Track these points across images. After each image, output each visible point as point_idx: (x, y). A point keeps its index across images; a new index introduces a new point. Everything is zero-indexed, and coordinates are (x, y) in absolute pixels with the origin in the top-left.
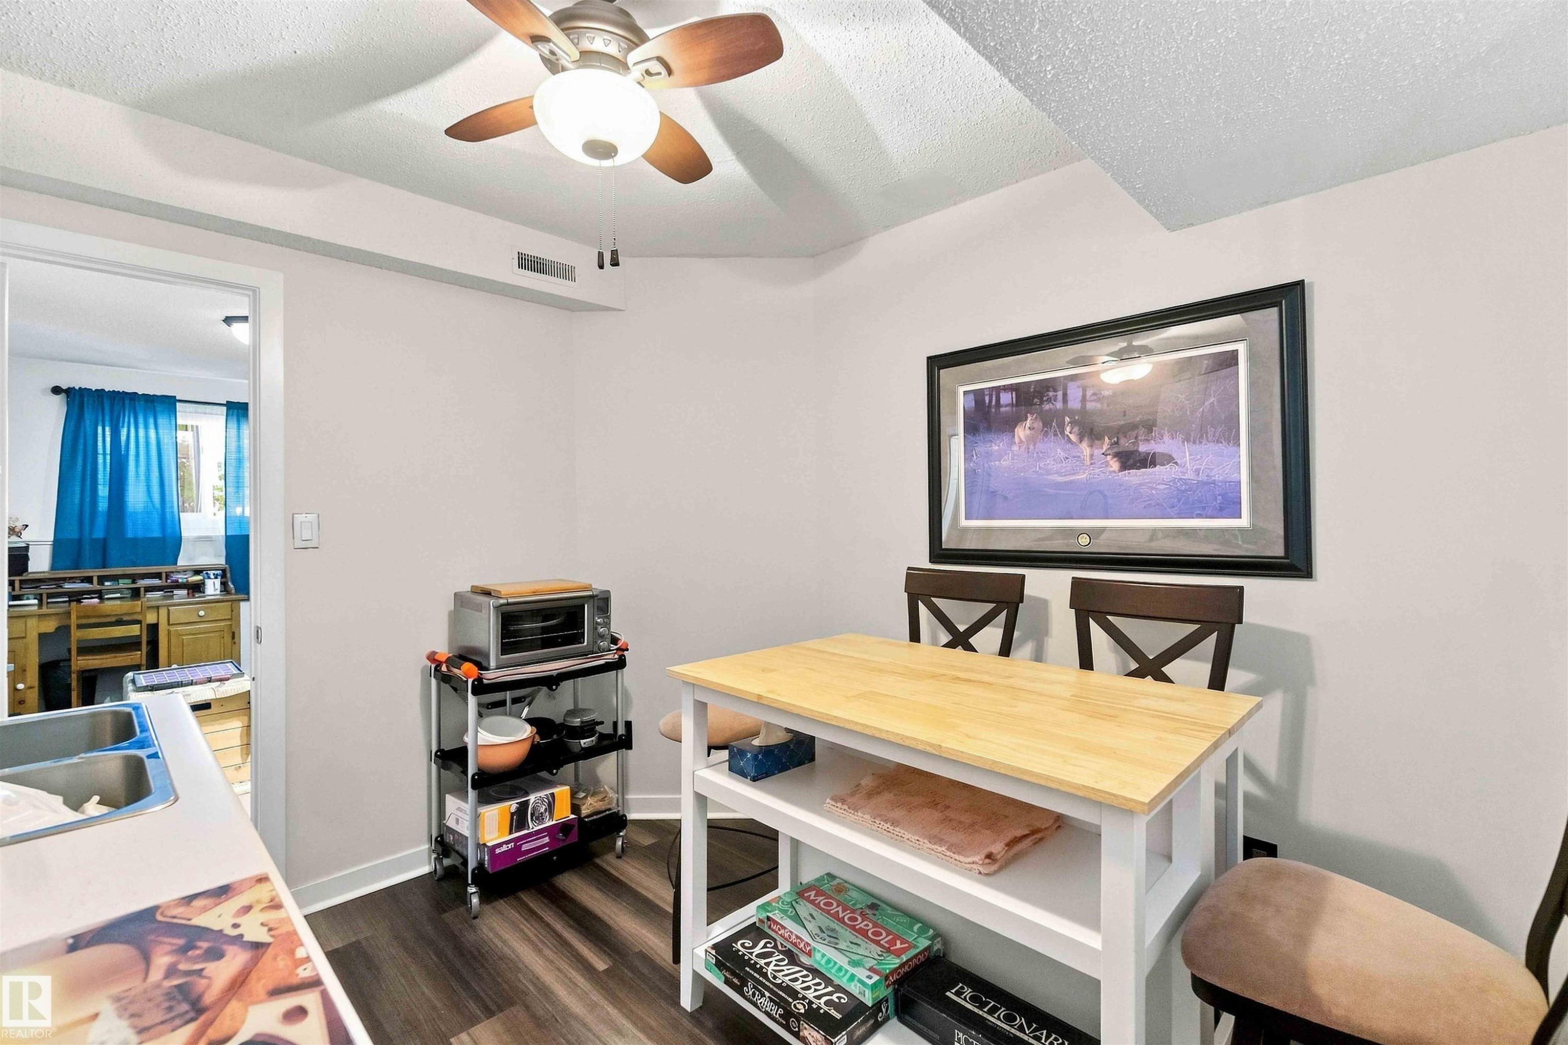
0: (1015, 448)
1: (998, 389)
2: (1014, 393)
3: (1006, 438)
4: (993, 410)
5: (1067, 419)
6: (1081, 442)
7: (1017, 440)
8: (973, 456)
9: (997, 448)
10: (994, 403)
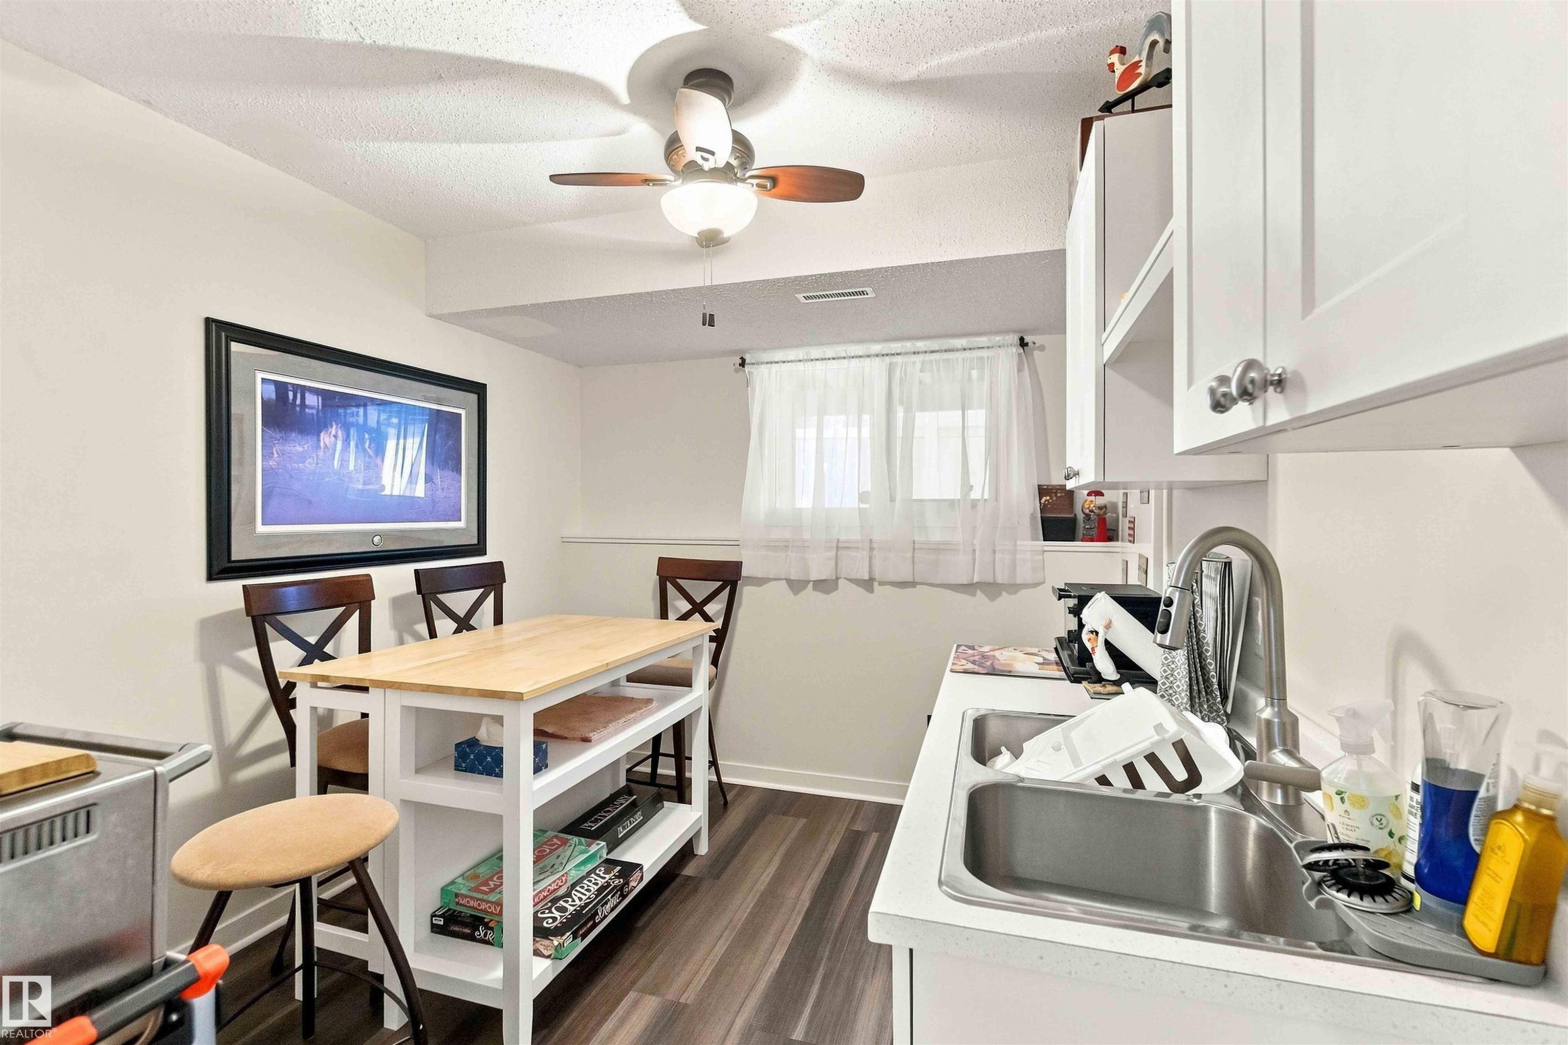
0: (321, 454)
1: (304, 389)
2: (320, 398)
3: (311, 440)
4: (298, 409)
5: (367, 436)
6: (377, 456)
7: (322, 444)
8: (273, 454)
9: (301, 449)
10: (298, 402)
